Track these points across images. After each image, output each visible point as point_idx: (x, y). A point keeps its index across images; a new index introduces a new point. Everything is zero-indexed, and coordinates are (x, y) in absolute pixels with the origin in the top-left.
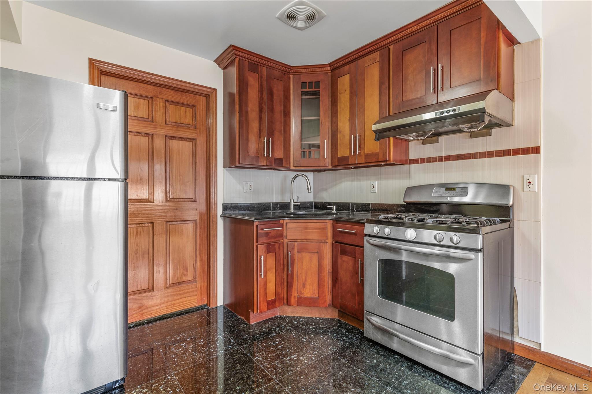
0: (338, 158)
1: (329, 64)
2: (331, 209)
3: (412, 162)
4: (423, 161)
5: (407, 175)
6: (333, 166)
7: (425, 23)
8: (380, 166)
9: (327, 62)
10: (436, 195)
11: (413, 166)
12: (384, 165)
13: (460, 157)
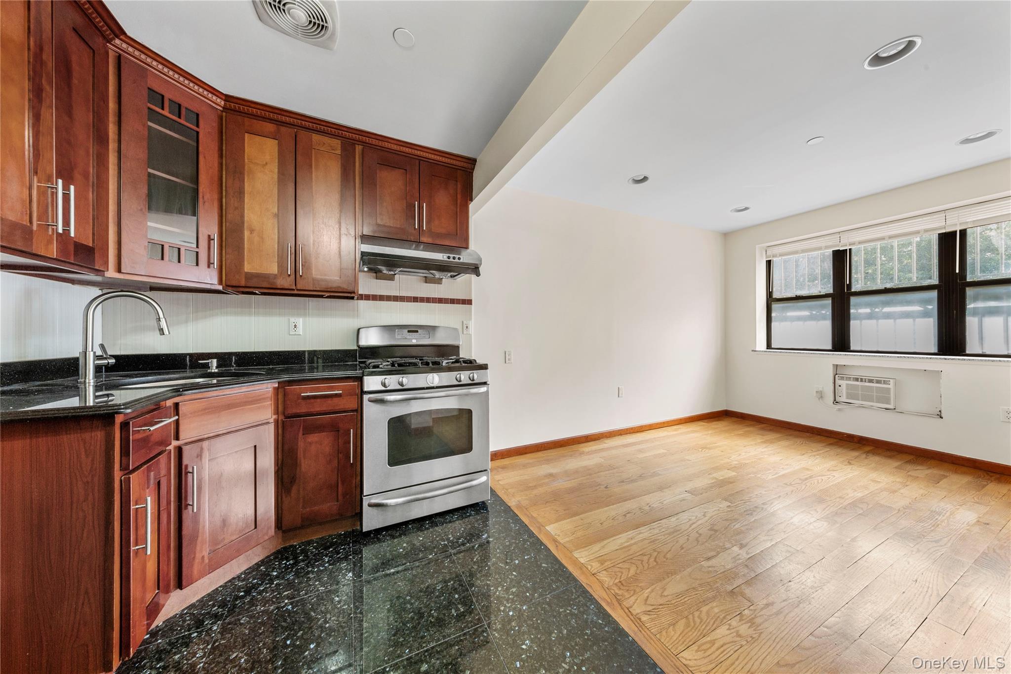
0: (247, 273)
1: (226, 96)
2: (207, 366)
3: (362, 297)
4: (375, 298)
5: (356, 313)
6: (229, 286)
7: (407, 150)
8: (321, 296)
9: (224, 93)
10: (399, 337)
11: (362, 303)
12: (327, 297)
13: (415, 299)
